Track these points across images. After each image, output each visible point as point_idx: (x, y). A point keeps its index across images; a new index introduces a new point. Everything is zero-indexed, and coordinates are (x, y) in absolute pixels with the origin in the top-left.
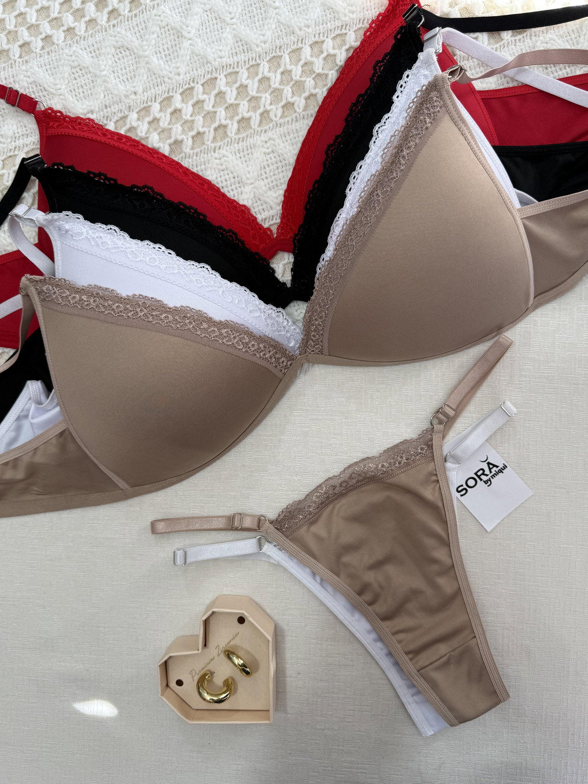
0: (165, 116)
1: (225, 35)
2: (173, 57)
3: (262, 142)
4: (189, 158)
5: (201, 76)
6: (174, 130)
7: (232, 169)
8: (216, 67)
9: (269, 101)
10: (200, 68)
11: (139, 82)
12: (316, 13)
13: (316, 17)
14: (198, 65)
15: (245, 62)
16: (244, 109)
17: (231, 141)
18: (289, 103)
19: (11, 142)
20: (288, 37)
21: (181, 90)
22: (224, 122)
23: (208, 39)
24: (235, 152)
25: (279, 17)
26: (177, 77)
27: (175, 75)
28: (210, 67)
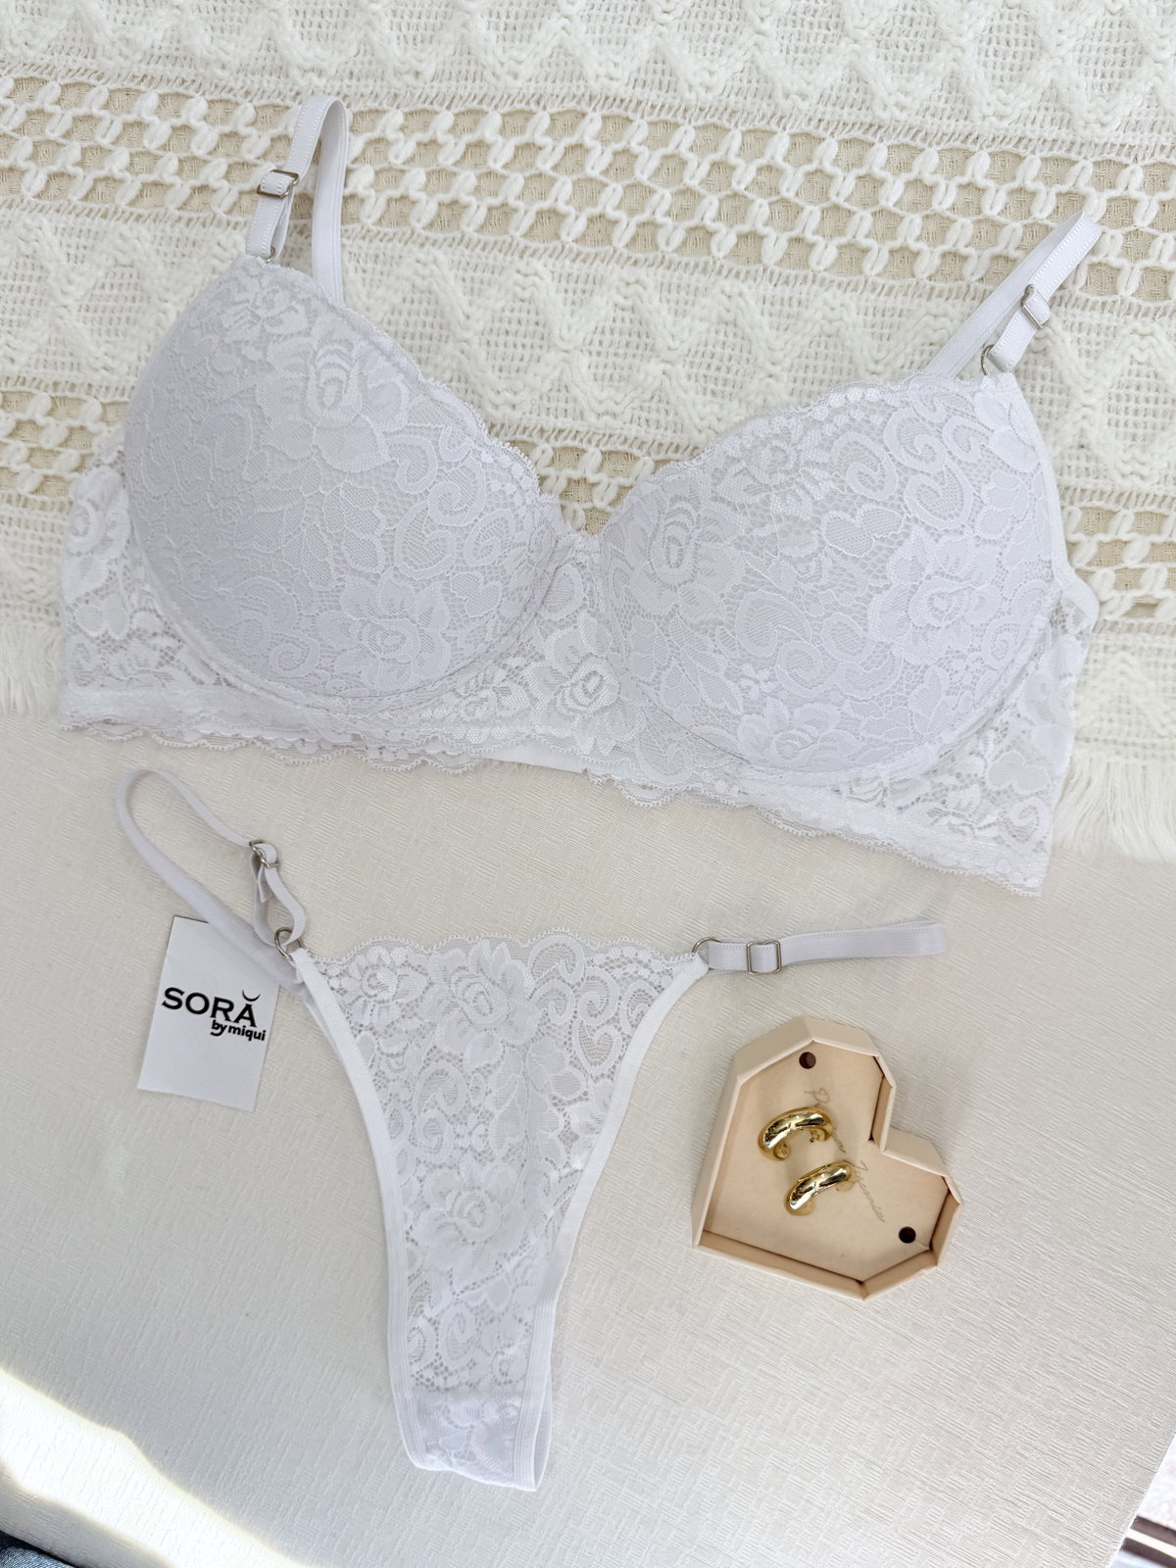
1: (638, 37)
2: (518, 37)
3: (621, 279)
5: (557, 97)
6: (461, 178)
7: (541, 306)
8: (594, 94)
9: (664, 207)
10: (562, 80)
11: (434, 54)
12: (830, 75)
13: (827, 85)
15: (653, 107)
16: (610, 200)
17: (561, 252)
18: (703, 228)
20: (758, 100)
21: (507, 109)
22: (561, 207)
23: (602, 32)
24: (560, 276)
25: (758, 53)
26: (510, 79)
28: (582, 89)
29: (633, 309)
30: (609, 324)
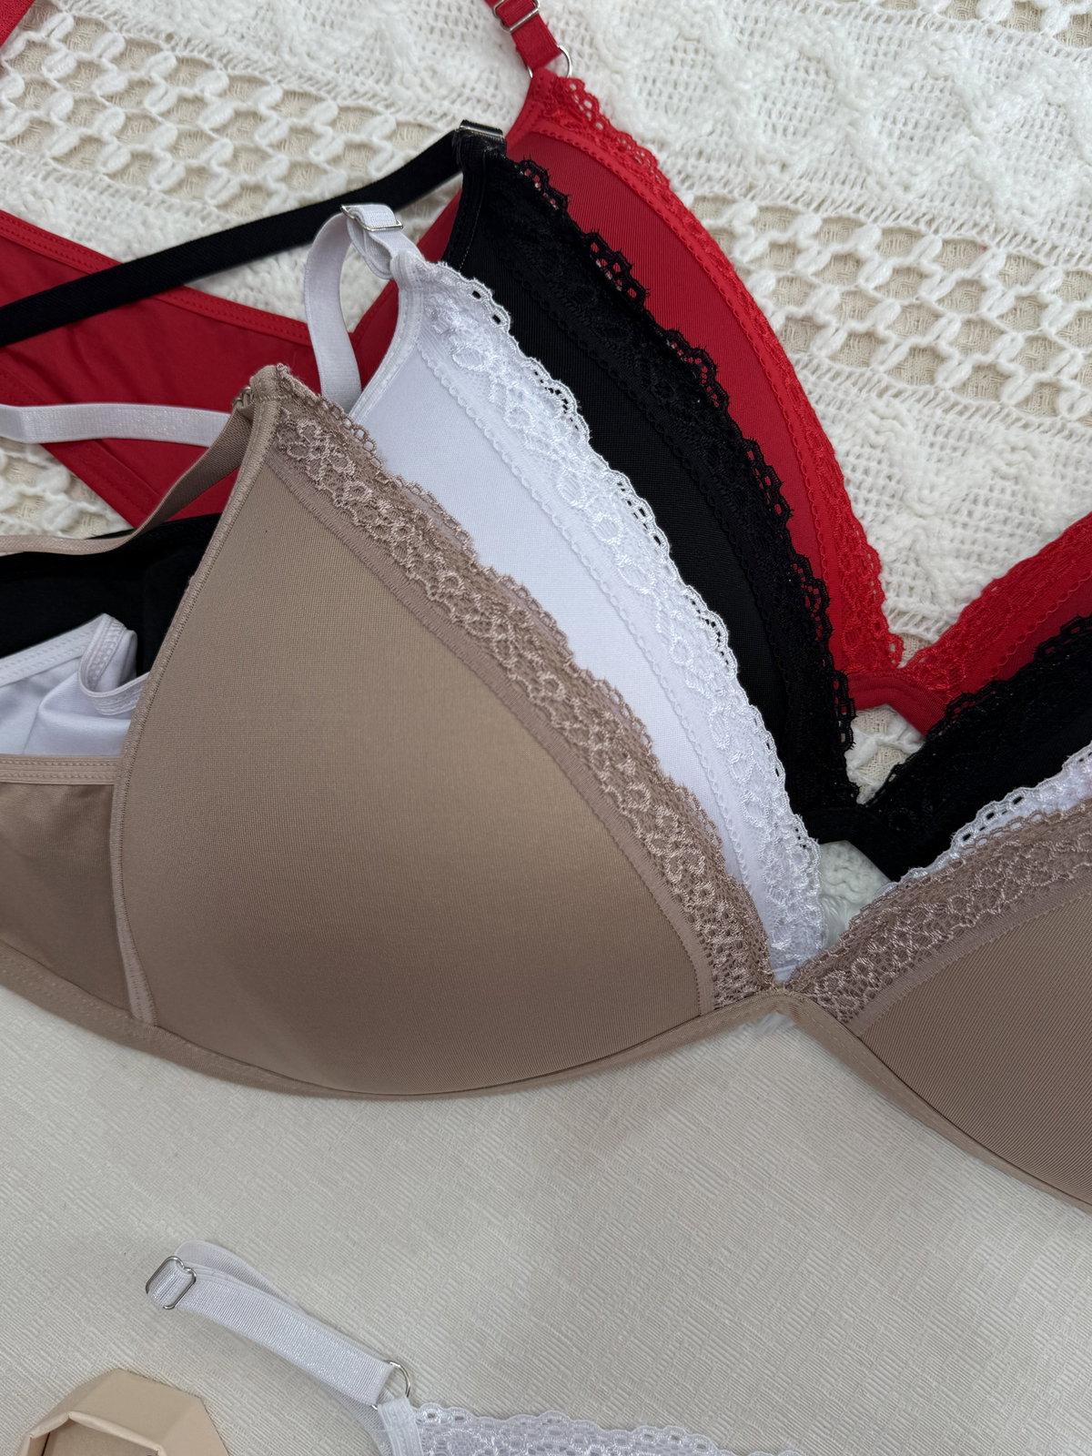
0: (819, 253)
1: (1061, 174)
2: (915, 148)
3: (1006, 442)
4: (813, 373)
5: (953, 222)
6: (821, 292)
7: (898, 457)
8: (1001, 227)
11: (807, 150)
14: (963, 196)
15: (1071, 255)
16: (1007, 349)
17: (934, 398)
19: (444, 98)
21: (890, 223)
22: (943, 346)
23: (1018, 159)
24: (927, 426)
26: (899, 191)
27: (898, 184)
28: (987, 218)
29: (1016, 479)
30: (983, 493)
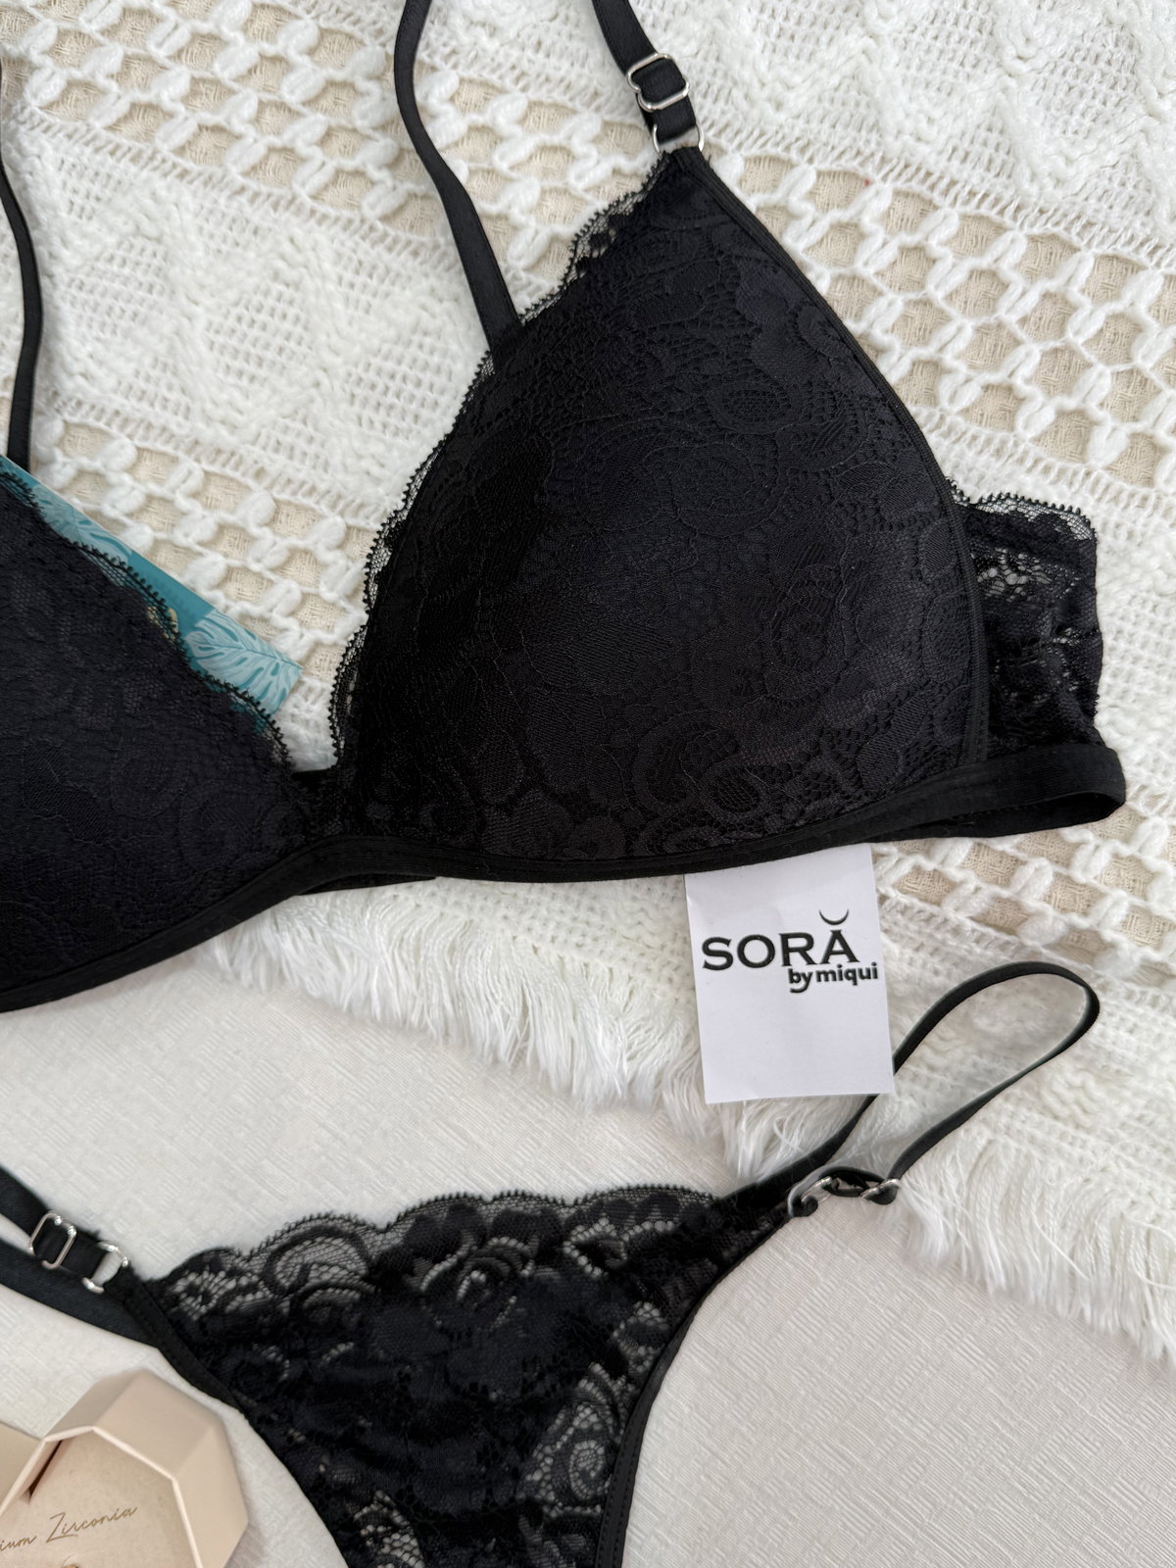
1: (972, 87)
2: (795, 50)
5: (832, 149)
8: (889, 156)
14: (846, 116)
15: (972, 194)
18: (1010, 389)
20: (1129, 214)
21: (755, 151)
23: (920, 68)
25: (1144, 145)
26: (769, 109)
27: (769, 100)
28: (873, 146)
